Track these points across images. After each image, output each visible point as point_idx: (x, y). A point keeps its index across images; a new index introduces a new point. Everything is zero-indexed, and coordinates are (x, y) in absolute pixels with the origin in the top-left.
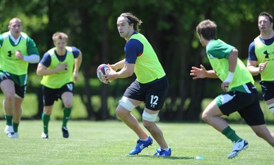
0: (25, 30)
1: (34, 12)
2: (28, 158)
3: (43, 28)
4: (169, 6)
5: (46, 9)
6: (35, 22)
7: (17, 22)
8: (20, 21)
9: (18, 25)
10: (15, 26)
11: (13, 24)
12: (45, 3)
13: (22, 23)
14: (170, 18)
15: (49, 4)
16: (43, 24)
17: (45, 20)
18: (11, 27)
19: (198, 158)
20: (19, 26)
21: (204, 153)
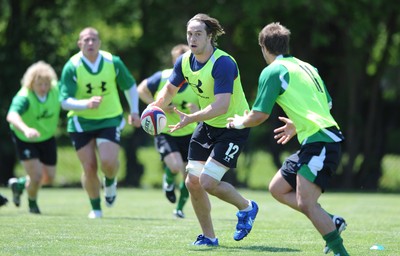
0: (106, 47)
1: (119, 18)
2: (109, 248)
3: (133, 45)
4: (330, 8)
5: (137, 15)
6: (120, 34)
7: (91, 34)
8: (96, 32)
9: (93, 38)
10: (87, 40)
11: (85, 38)
12: (136, 3)
13: (99, 36)
14: (331, 28)
15: (143, 7)
16: (133, 38)
17: (137, 31)
18: (82, 42)
19: (375, 247)
20: (93, 40)
21: (386, 240)
